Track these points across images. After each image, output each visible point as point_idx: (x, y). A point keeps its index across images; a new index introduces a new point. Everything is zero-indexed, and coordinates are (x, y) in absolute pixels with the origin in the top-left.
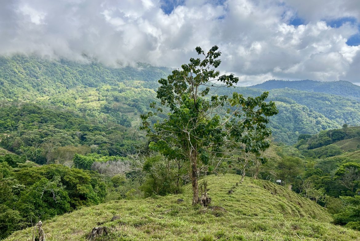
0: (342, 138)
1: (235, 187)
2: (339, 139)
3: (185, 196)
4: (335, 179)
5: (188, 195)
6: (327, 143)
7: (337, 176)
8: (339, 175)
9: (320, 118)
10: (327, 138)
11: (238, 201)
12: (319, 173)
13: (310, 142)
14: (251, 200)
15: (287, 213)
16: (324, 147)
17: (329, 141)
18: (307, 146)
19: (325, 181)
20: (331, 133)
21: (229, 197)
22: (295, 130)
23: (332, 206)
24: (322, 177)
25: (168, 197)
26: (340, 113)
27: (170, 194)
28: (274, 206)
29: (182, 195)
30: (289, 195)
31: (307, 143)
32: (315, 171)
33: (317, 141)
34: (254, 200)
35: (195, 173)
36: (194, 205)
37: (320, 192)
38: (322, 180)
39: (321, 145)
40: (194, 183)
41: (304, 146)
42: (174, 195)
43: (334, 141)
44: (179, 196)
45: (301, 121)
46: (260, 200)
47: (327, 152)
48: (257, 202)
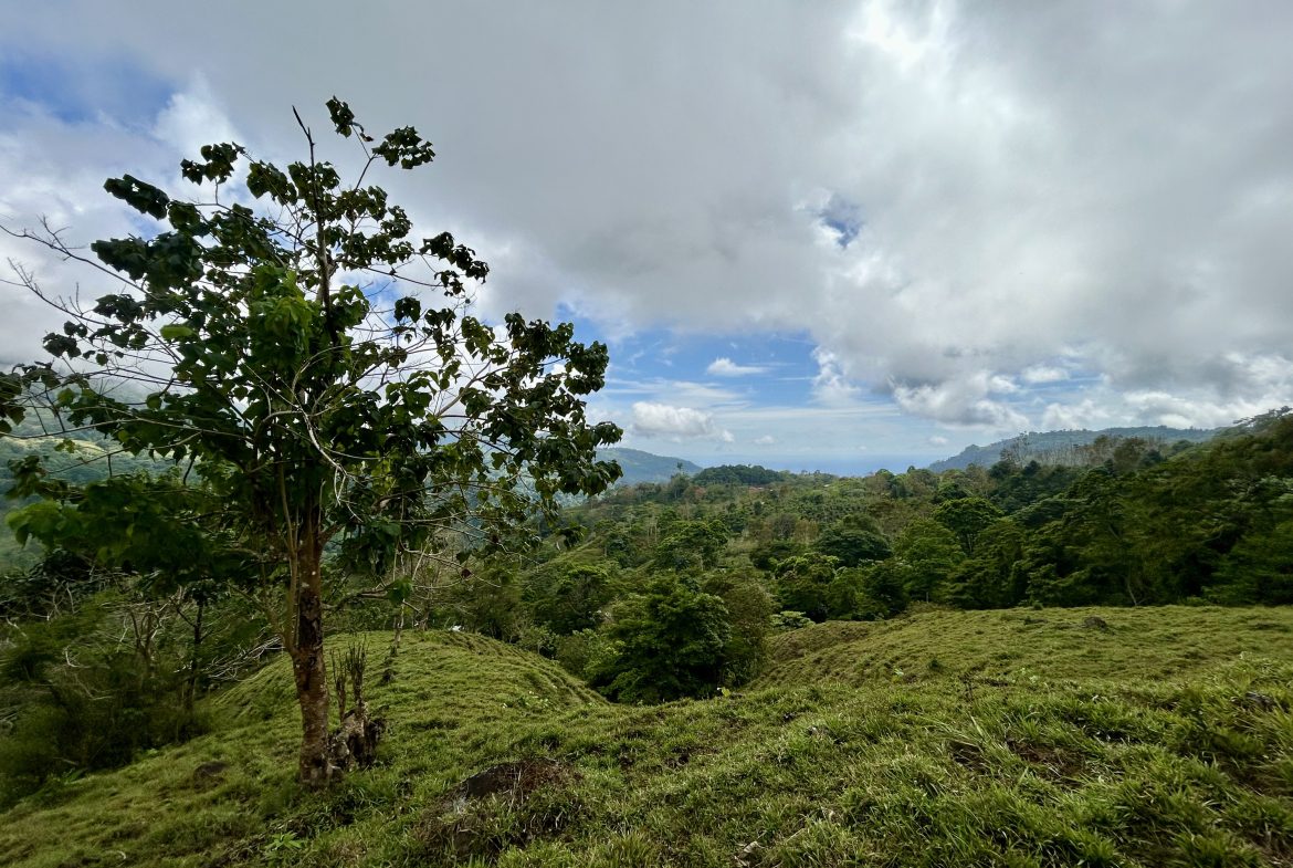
1: (391, 661)
3: (225, 741)
4: (558, 602)
5: (238, 731)
7: (561, 596)
8: (562, 593)
11: (424, 697)
14: (456, 683)
15: (547, 693)
21: (392, 694)
23: (565, 652)
24: (536, 603)
25: (141, 766)
27: (153, 751)
28: (515, 681)
29: (211, 738)
30: (498, 650)
32: (522, 593)
34: (464, 683)
35: (315, 624)
36: (331, 786)
37: (543, 631)
38: (536, 608)
40: (309, 675)
42: (170, 752)
44: (196, 750)
46: (478, 678)
48: (474, 684)
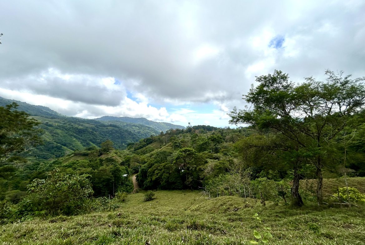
0: (151, 142)
2: (150, 143)
6: (144, 146)
9: (135, 136)
10: (144, 143)
12: (159, 162)
13: (135, 147)
16: (144, 148)
17: (145, 145)
18: (133, 149)
19: (167, 166)
20: (145, 140)
22: (122, 143)
26: (143, 133)
31: (133, 147)
32: (155, 160)
33: (138, 146)
39: (141, 148)
41: (131, 149)
43: (148, 144)
45: (125, 138)
47: (147, 150)
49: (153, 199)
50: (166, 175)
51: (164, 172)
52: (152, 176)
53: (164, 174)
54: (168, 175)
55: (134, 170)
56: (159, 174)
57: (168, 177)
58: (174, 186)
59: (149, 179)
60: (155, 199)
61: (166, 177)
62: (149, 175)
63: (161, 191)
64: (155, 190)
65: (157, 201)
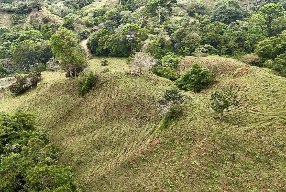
19: (115, 39)
49: (107, 64)
50: (114, 47)
51: (113, 44)
52: (102, 46)
53: (114, 45)
54: (116, 46)
55: (81, 36)
56: (109, 45)
57: (117, 48)
58: (122, 55)
59: (101, 48)
60: (108, 64)
61: (115, 48)
62: (100, 44)
63: (112, 58)
64: (107, 57)
65: (110, 66)
